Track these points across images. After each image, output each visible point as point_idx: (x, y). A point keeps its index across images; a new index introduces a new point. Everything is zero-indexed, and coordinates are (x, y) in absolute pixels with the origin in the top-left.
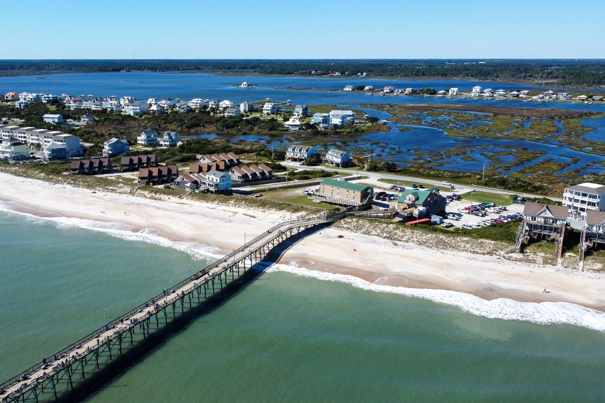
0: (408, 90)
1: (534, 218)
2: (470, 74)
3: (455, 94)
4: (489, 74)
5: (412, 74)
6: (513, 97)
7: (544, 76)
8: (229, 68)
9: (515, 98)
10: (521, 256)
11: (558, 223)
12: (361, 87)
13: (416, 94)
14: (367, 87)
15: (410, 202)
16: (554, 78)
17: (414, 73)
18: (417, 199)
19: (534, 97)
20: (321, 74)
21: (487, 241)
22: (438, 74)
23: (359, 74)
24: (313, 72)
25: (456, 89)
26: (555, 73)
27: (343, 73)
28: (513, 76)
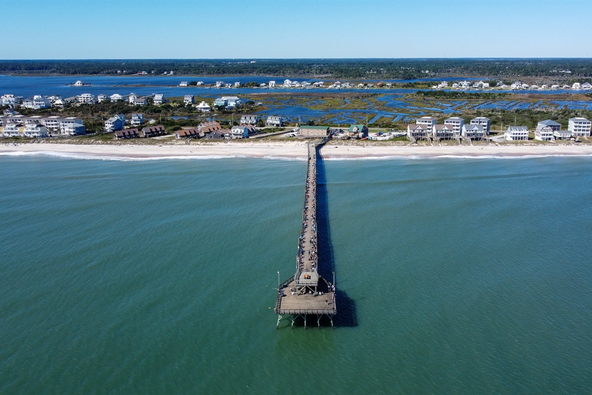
0: (237, 84)
1: (414, 131)
2: (262, 71)
3: (273, 86)
4: (277, 71)
5: (214, 72)
6: (317, 86)
7: (318, 72)
8: (46, 68)
9: (318, 87)
10: (417, 144)
11: (424, 131)
12: (194, 82)
13: (245, 87)
14: (199, 82)
15: (355, 131)
16: (325, 73)
17: (215, 71)
18: (358, 129)
19: (330, 86)
20: (130, 74)
21: (400, 142)
22: (236, 72)
23: (165, 73)
24: (119, 71)
25: (274, 82)
26: (325, 69)
27: (149, 72)
28: (296, 72)
